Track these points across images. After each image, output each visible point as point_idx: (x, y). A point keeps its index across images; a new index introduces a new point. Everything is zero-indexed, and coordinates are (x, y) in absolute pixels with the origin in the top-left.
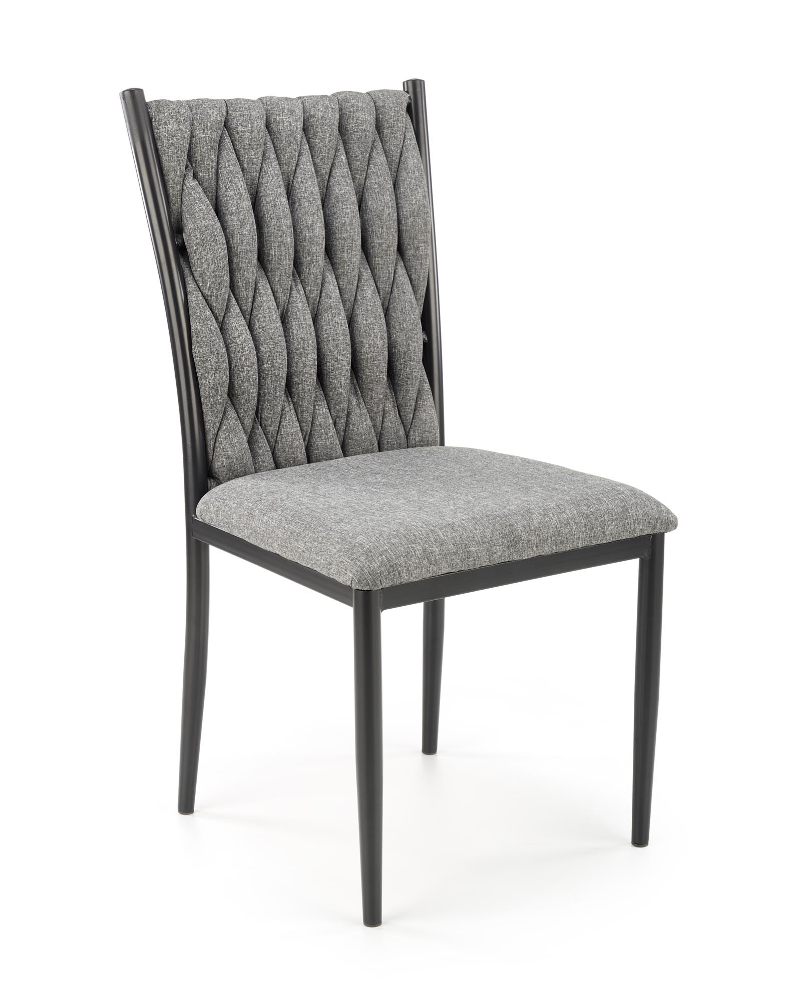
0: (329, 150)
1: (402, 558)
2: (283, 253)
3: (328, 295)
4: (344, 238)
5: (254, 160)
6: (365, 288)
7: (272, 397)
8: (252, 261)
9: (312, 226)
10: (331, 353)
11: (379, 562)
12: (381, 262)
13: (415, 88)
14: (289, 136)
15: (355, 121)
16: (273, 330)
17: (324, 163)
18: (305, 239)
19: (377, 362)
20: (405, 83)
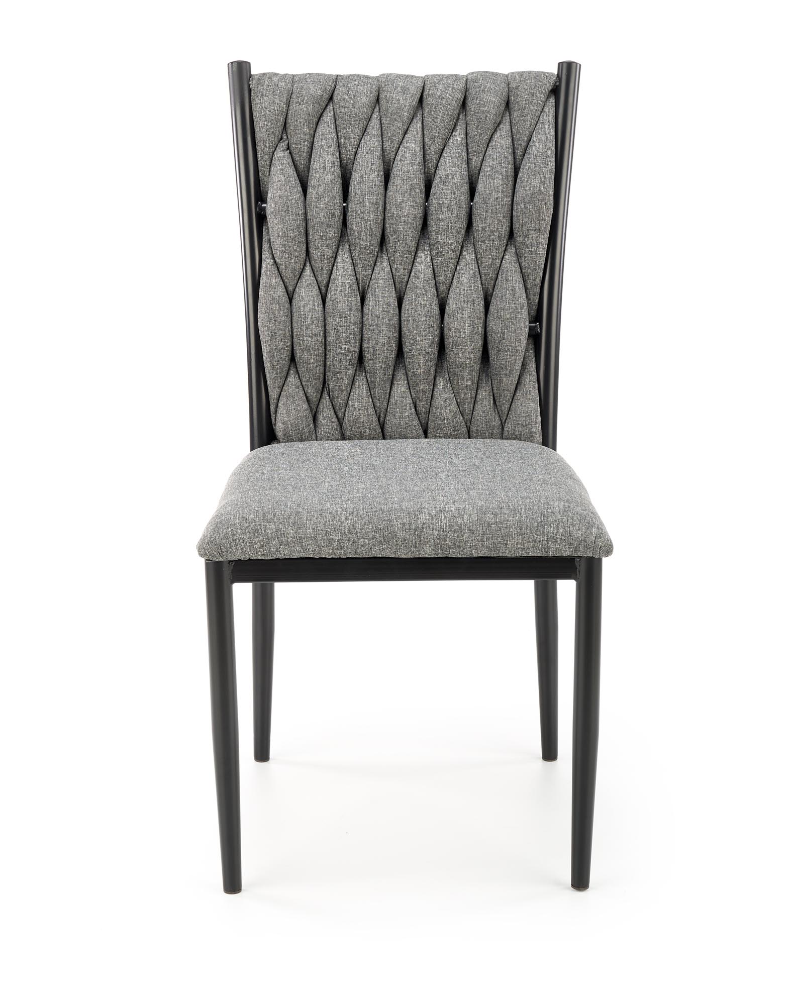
0: (440, 129)
1: (248, 533)
2: (363, 229)
3: (416, 275)
4: (439, 219)
5: (351, 135)
6: (463, 272)
7: (337, 370)
8: (328, 235)
9: (401, 204)
10: (410, 333)
11: (222, 533)
12: (484, 247)
13: (568, 70)
14: (395, 114)
15: (478, 102)
16: (342, 304)
17: (433, 143)
18: (392, 217)
19: (463, 347)
20: (561, 64)
